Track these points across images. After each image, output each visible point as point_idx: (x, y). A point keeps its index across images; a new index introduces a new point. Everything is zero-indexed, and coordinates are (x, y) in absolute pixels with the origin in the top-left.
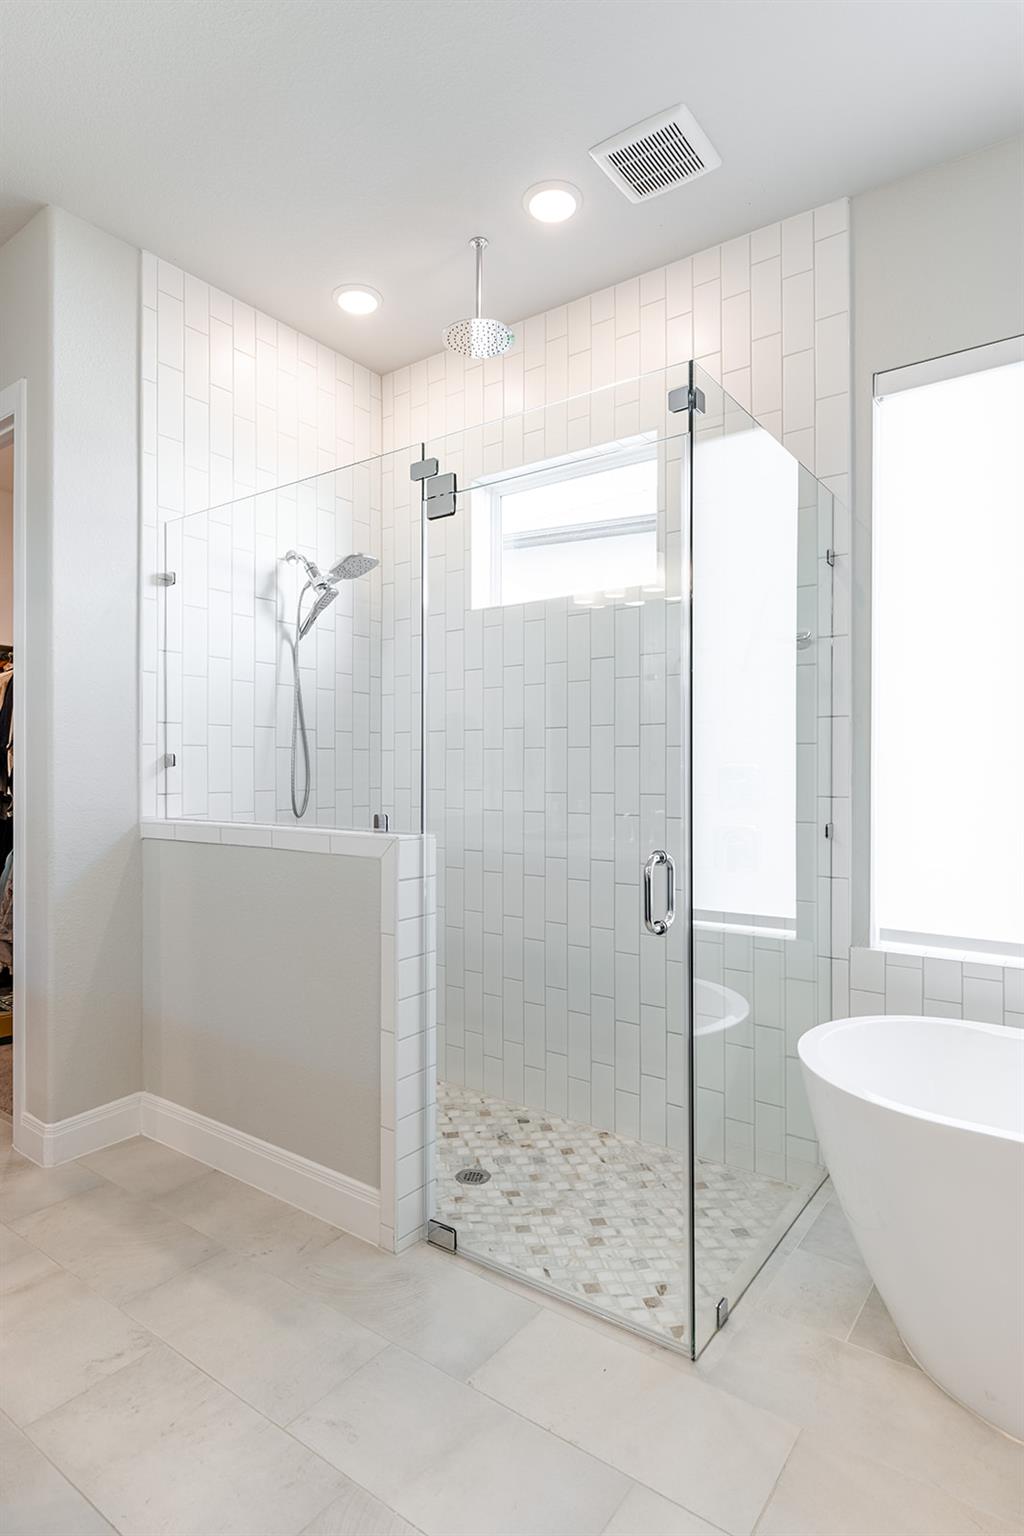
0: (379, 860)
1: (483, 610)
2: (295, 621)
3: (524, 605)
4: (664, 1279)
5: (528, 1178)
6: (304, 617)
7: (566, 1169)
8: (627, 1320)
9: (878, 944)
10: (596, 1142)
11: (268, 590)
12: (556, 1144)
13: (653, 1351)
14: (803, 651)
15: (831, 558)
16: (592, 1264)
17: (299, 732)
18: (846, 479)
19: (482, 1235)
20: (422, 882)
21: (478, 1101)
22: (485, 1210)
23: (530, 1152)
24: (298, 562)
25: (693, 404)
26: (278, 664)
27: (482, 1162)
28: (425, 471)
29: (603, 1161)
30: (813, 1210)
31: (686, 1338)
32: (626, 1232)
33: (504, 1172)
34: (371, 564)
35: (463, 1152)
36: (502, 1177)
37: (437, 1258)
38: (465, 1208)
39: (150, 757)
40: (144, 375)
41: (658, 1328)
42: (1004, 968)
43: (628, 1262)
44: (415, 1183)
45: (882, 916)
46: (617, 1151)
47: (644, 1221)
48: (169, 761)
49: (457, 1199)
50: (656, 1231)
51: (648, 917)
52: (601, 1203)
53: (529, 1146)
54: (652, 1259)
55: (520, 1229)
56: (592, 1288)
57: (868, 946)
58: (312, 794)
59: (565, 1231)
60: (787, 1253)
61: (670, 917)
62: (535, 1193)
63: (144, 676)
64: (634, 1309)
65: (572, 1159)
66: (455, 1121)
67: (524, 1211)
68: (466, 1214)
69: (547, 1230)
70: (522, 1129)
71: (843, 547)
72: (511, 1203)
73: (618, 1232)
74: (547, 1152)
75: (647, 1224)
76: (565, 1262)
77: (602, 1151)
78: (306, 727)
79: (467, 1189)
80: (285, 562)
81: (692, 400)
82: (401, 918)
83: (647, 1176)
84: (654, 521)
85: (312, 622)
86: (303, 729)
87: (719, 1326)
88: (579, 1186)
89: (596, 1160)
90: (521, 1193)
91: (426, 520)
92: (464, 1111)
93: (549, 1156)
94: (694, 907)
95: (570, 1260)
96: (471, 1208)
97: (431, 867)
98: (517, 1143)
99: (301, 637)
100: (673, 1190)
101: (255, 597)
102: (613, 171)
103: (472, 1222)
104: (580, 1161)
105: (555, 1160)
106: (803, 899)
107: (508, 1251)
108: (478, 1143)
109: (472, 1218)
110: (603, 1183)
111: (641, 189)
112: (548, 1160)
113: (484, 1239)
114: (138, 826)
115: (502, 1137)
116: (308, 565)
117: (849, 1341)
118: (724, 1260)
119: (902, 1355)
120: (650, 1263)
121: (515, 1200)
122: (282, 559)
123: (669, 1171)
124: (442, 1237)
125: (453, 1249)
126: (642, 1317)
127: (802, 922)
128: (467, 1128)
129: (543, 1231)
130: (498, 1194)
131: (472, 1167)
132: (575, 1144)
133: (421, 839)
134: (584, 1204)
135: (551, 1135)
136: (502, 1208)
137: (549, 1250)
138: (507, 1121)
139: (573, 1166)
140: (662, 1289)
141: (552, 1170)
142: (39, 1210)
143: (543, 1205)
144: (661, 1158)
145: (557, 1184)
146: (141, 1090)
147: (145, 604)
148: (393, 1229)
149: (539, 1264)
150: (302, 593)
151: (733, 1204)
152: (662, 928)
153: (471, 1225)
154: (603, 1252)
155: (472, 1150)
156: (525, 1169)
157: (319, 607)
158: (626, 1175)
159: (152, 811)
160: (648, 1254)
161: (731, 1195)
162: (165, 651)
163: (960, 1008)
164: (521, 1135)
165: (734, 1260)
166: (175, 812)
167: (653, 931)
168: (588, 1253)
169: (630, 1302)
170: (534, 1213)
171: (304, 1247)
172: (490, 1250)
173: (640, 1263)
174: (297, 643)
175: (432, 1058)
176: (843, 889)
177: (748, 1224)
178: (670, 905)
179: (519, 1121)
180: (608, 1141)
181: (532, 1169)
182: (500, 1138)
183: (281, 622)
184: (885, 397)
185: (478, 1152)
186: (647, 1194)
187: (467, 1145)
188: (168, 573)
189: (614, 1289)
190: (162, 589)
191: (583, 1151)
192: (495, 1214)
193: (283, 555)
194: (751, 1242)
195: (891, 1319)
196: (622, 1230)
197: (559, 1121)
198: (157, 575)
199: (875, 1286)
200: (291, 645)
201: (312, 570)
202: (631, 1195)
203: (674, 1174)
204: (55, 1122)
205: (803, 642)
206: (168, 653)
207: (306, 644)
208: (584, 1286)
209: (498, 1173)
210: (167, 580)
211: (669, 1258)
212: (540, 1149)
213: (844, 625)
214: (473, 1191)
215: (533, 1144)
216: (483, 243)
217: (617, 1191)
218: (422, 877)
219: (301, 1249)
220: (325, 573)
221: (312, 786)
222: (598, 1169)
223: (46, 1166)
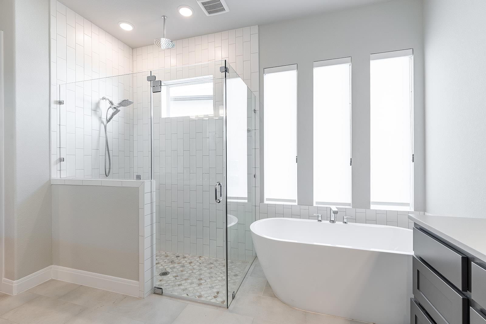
0: (138, 188)
1: (165, 118)
2: (106, 118)
3: (177, 117)
4: (218, 290)
5: (180, 272)
6: (108, 117)
7: (190, 267)
8: (210, 302)
9: (266, 202)
10: (198, 259)
11: (96, 108)
12: (188, 261)
13: (218, 308)
14: (249, 133)
15: (255, 111)
16: (199, 290)
17: (107, 151)
18: (258, 92)
19: (169, 289)
20: (151, 194)
21: (164, 253)
22: (168, 282)
23: (180, 264)
24: (106, 100)
25: (226, 71)
26: (100, 131)
27: (167, 270)
28: (152, 79)
29: (200, 264)
30: (252, 267)
31: (225, 303)
32: (207, 281)
33: (173, 271)
34: (131, 103)
35: (161, 267)
36: (173, 272)
37: (157, 297)
38: (163, 282)
39: (54, 158)
40: (51, 37)
41: (218, 302)
42: (292, 205)
43: (209, 288)
44: (150, 278)
45: (266, 196)
46: (204, 261)
47: (212, 277)
48: (61, 160)
49: (160, 281)
50: (215, 279)
51: (216, 199)
52: (201, 274)
53: (180, 263)
54: (215, 286)
55: (179, 285)
56: (200, 296)
57: (263, 202)
58: (111, 169)
59: (192, 283)
60: (247, 278)
61: (221, 198)
62: (183, 275)
63: (52, 133)
64: (211, 299)
65: (192, 264)
66: (158, 259)
67: (180, 280)
68: (164, 284)
69: (186, 284)
70: (177, 259)
71: (257, 109)
72: (176, 279)
73: (206, 281)
74: (185, 264)
75: (213, 277)
76: (192, 291)
77: (200, 261)
78: (109, 149)
79: (163, 277)
80: (102, 100)
81: (226, 70)
82: (145, 204)
83: (212, 266)
84: (212, 97)
85: (111, 119)
86: (108, 150)
87: (233, 298)
88: (194, 271)
89: (198, 264)
90: (179, 276)
91: (152, 93)
92: (160, 256)
93: (186, 265)
94: (227, 196)
95: (194, 291)
96: (164, 282)
97: (154, 189)
98: (176, 263)
99: (108, 123)
100: (218, 268)
101: (92, 110)
102: (202, 7)
103: (165, 286)
104: (194, 265)
105: (187, 266)
106: (249, 192)
107: (176, 291)
108: (165, 264)
109: (165, 285)
110: (201, 269)
111: (209, 13)
112: (185, 266)
113: (169, 290)
114: (50, 180)
115: (172, 262)
116: (110, 101)
117: (263, 295)
118: (232, 283)
119: (274, 296)
120: (214, 287)
121: (177, 278)
122: (101, 99)
123: (217, 263)
124: (158, 291)
125: (162, 294)
126: (214, 301)
127: (249, 198)
128: (162, 261)
129: (185, 284)
130: (172, 277)
131: (164, 271)
132: (193, 260)
133: (151, 181)
134: (196, 275)
135: (186, 259)
136: (174, 280)
137: (188, 289)
138: (173, 258)
139: (193, 266)
140: (218, 293)
141: (186, 268)
142: (12, 310)
143: (185, 278)
144: (215, 260)
145: (188, 272)
146: (52, 264)
147: (52, 110)
148: (143, 291)
149: (185, 293)
150: (108, 109)
151: (233, 269)
152: (219, 201)
153: (165, 287)
154: (202, 287)
155: (164, 266)
156: (179, 269)
157: (113, 114)
158: (207, 266)
159: (55, 175)
160: (213, 285)
161: (233, 267)
162: (60, 125)
163: (283, 215)
164: (178, 260)
165: (235, 282)
166: (64, 176)
167: (217, 202)
168: (198, 288)
169: (210, 298)
170: (182, 280)
171: (115, 302)
172: (171, 292)
173: (212, 287)
174: (106, 124)
175: (155, 242)
176: (258, 189)
177: (237, 273)
178: (221, 195)
179: (177, 257)
180: (202, 259)
181: (181, 269)
182: (171, 262)
183: (101, 118)
184: (266, 74)
185: (165, 267)
186: (212, 270)
187: (162, 265)
188: (61, 100)
189: (205, 296)
190: (58, 105)
191: (195, 262)
192: (172, 282)
193: (102, 98)
194: (238, 277)
195: (271, 288)
196: (207, 280)
197: (188, 255)
198: (57, 101)
199: (267, 281)
200: (104, 125)
201: (111, 103)
202: (208, 271)
203: (219, 264)
204: (17, 280)
205: (249, 131)
206: (61, 126)
207: (109, 125)
208: (198, 296)
209: (172, 272)
210: (60, 103)
211: (219, 285)
212: (183, 263)
213: (258, 127)
214: (165, 278)
215: (181, 262)
216: (165, 17)
217: (204, 271)
218: (152, 192)
219: (114, 303)
220: (116, 104)
221: (111, 167)
222: (199, 266)
223: (14, 295)
